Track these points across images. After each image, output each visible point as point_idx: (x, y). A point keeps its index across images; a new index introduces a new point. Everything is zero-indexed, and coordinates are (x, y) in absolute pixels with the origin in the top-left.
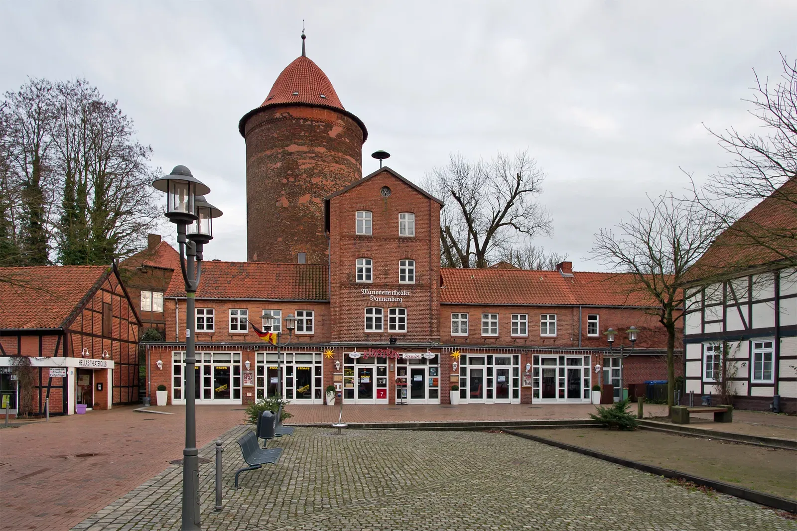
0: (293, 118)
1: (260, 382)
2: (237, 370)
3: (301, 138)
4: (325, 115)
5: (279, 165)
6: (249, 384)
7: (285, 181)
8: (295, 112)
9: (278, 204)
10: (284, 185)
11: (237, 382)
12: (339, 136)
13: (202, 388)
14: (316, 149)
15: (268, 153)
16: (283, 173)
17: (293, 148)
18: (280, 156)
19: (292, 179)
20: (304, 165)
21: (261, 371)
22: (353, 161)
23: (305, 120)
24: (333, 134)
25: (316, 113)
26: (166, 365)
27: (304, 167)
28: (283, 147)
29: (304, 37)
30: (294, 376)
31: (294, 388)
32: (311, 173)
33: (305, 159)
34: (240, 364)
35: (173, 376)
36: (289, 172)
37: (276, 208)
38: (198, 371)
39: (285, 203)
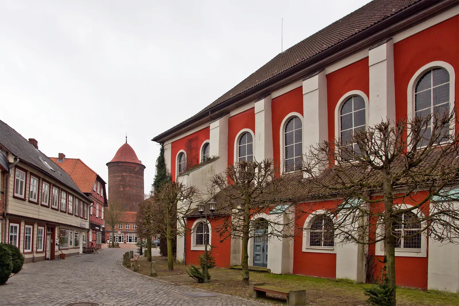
0: (125, 166)
1: (127, 239)
2: (123, 237)
3: (127, 171)
4: (134, 165)
5: (120, 178)
6: (125, 239)
7: (122, 183)
8: (125, 164)
9: (120, 189)
10: (122, 184)
11: (123, 239)
12: (138, 170)
13: (116, 240)
14: (131, 175)
15: (117, 174)
16: (121, 181)
17: (124, 174)
18: (120, 176)
19: (124, 183)
20: (128, 179)
21: (127, 237)
22: (142, 177)
23: (128, 166)
24: (136, 170)
25: (131, 165)
26: (109, 235)
27: (127, 180)
28: (121, 173)
29: (126, 137)
30: (134, 238)
31: (134, 240)
32: (130, 181)
33: (128, 177)
34: (124, 236)
35: (110, 237)
36: (123, 181)
37: (119, 190)
38: (115, 237)
39: (122, 189)
